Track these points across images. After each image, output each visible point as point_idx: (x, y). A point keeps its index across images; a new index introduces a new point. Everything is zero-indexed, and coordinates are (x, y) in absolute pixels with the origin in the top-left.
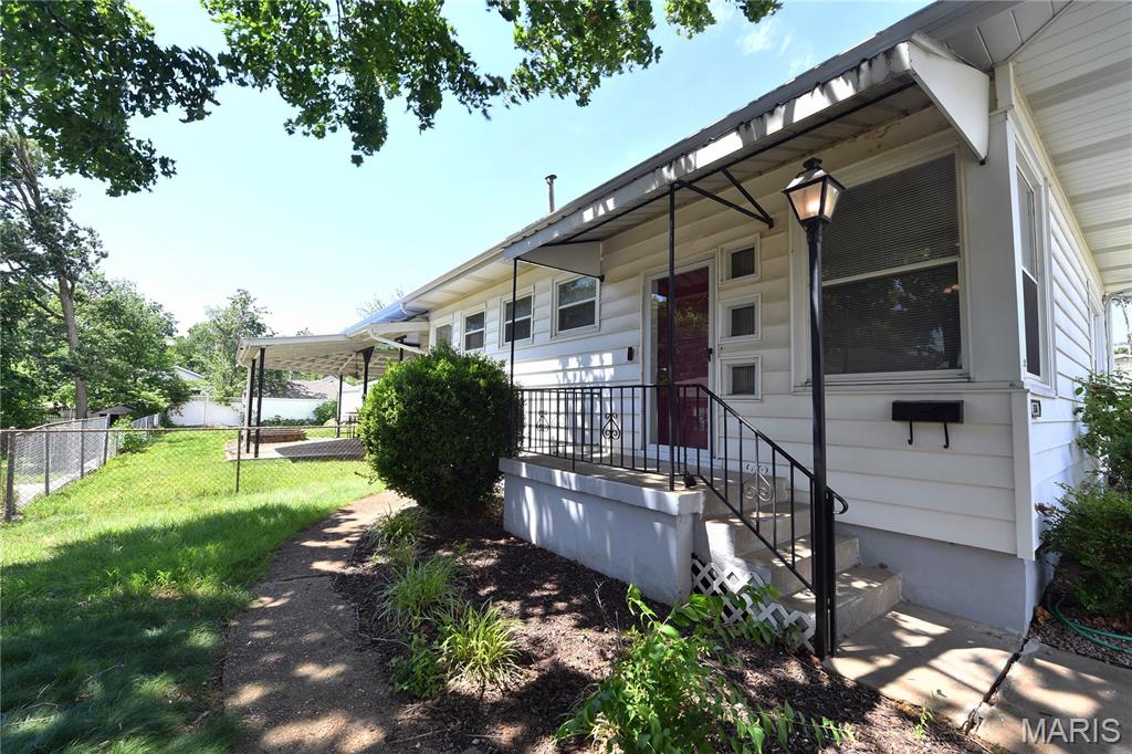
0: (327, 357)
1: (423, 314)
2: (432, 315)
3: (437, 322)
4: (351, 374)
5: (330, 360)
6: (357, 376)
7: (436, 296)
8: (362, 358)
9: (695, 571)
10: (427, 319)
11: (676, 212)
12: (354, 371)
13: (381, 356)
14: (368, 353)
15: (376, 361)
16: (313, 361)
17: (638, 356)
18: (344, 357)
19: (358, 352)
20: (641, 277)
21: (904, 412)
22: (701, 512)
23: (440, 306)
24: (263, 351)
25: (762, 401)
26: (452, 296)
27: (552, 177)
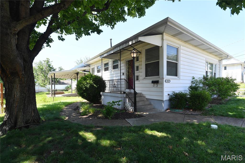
0: (68, 75)
1: (89, 65)
2: (91, 66)
3: (92, 67)
4: (74, 79)
5: (69, 76)
6: (75, 79)
7: (91, 62)
8: (76, 75)
9: (124, 105)
10: (90, 66)
11: (121, 53)
12: (74, 78)
13: (81, 74)
14: (77, 74)
15: (79, 75)
16: (65, 76)
17: (124, 74)
18: (72, 75)
19: (75, 73)
20: (124, 60)
21: (153, 82)
22: (125, 97)
23: (92, 64)
24: (54, 74)
25: (139, 81)
26: (94, 62)
27: (111, 39)
